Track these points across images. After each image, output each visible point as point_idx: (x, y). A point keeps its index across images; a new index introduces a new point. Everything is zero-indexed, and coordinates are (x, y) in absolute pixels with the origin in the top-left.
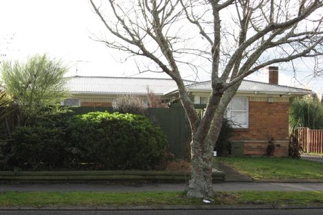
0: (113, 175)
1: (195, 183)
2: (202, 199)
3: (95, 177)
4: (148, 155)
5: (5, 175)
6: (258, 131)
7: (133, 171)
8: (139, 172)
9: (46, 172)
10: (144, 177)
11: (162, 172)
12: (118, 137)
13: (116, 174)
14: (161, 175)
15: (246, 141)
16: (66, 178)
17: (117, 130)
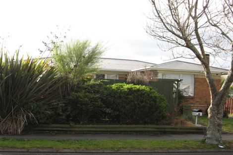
0: (137, 128)
1: (212, 134)
2: (217, 145)
3: (125, 129)
4: (161, 114)
5: (63, 128)
6: (200, 98)
7: (150, 126)
8: (155, 126)
9: (91, 126)
10: (158, 130)
11: (169, 127)
12: (142, 102)
13: (139, 127)
14: (168, 128)
15: (192, 105)
16: (105, 130)
17: (141, 97)
